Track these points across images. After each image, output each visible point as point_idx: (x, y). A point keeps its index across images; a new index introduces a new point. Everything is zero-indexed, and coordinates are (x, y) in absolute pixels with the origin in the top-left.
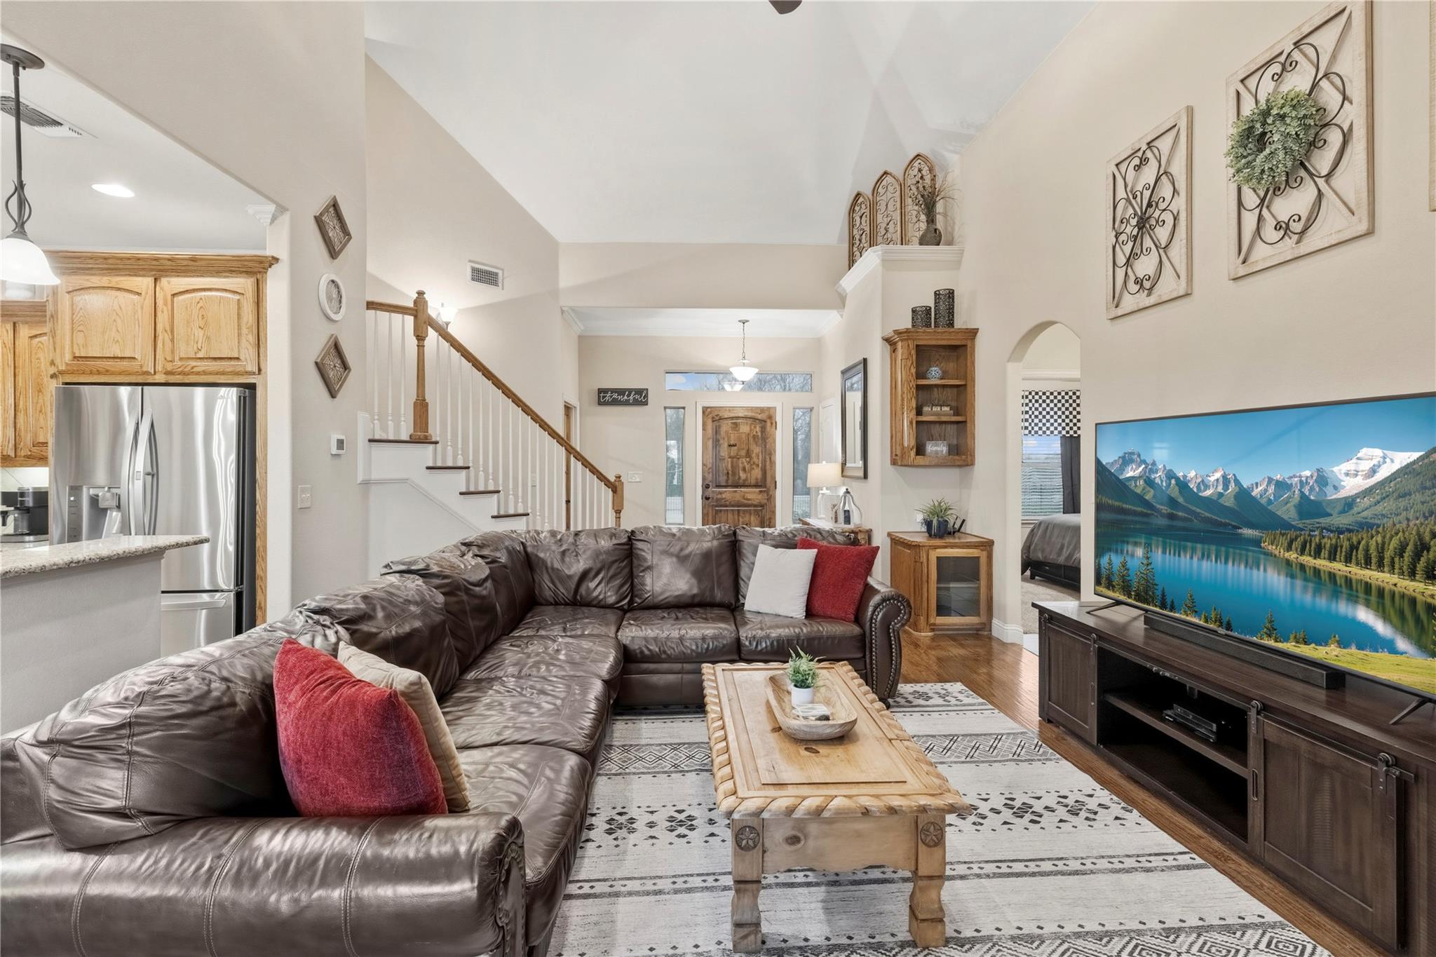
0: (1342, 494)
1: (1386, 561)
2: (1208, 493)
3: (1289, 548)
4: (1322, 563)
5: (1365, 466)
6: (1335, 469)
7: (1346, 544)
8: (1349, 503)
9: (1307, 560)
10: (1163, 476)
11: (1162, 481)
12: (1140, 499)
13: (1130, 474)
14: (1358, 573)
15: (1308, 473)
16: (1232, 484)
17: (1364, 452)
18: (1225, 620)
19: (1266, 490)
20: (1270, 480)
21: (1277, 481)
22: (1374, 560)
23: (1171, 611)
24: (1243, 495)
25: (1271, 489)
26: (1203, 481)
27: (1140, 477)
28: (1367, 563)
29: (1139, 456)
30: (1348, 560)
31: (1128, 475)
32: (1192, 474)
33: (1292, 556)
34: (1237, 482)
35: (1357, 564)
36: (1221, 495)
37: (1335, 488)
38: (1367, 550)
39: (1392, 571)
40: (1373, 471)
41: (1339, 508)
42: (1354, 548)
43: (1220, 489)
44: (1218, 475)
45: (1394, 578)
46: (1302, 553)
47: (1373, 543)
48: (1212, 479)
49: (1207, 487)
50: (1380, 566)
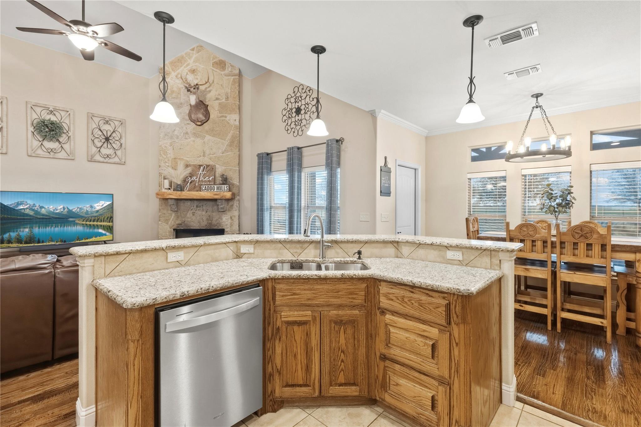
0: (96, 210)
1: (105, 221)
2: (57, 211)
3: (83, 221)
4: (92, 223)
5: (101, 204)
6: (95, 205)
7: (97, 219)
8: (97, 211)
9: (88, 223)
10: (39, 208)
11: (38, 209)
12: (27, 215)
13: (22, 208)
14: (99, 223)
15: (88, 206)
16: (66, 209)
17: (101, 202)
18: (63, 241)
19: (77, 210)
20: (78, 208)
21: (80, 208)
22: (102, 221)
23: (42, 243)
24: (70, 211)
25: (79, 209)
26: (56, 209)
27: (27, 208)
28: (101, 221)
29: (26, 202)
30: (97, 221)
31: (20, 208)
32: (52, 207)
33: (84, 223)
34: (67, 208)
35: (99, 222)
36: (62, 212)
37: (95, 208)
38: (101, 219)
39: (106, 222)
40: (103, 205)
41: (96, 212)
42: (98, 219)
43: (62, 210)
44: (61, 207)
45: (106, 223)
46: (86, 222)
47: (102, 218)
48: (59, 208)
49: (57, 210)
50: (104, 221)
